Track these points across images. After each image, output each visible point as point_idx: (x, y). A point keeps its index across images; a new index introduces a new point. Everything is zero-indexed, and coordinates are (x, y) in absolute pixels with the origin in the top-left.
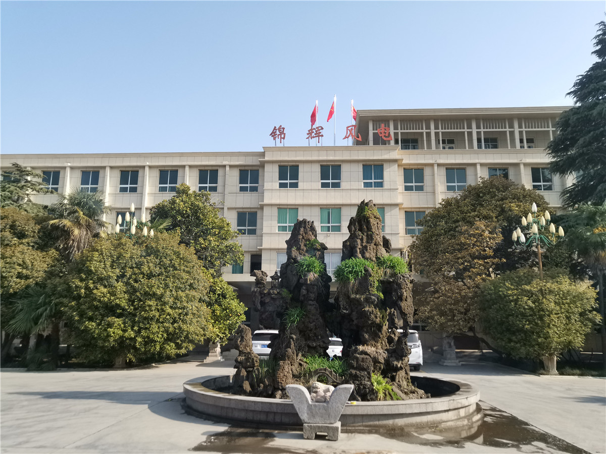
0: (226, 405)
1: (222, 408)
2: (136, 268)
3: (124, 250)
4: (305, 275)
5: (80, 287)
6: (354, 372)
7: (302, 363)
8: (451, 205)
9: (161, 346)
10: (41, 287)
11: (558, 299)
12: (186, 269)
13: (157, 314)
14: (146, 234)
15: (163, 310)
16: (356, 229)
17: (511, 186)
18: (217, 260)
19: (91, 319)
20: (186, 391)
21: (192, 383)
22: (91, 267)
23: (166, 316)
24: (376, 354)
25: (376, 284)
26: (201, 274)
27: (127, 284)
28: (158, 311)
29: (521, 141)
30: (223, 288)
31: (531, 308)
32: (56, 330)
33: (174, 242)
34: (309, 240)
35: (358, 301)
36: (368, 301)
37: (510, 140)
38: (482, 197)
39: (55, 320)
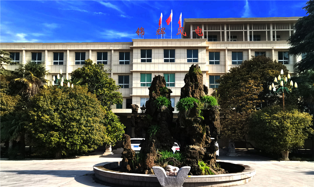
0: (118, 178)
1: (116, 179)
2: (64, 105)
3: (57, 95)
4: (160, 107)
5: (34, 115)
6: (188, 159)
7: (159, 155)
8: (235, 72)
9: (80, 147)
10: (13, 115)
11: (292, 121)
12: (92, 105)
13: (77, 130)
14: (69, 87)
15: (80, 128)
16: (188, 81)
17: (269, 61)
18: (108, 101)
19: (41, 132)
20: (95, 170)
21: (98, 166)
22: (39, 104)
23: (82, 131)
24: (200, 150)
25: (200, 112)
26: (100, 109)
27: (60, 114)
28: (78, 128)
29: (274, 37)
30: (112, 116)
31: (277, 126)
32: (23, 138)
33: (85, 91)
34: (162, 87)
35: (190, 121)
36: (196, 121)
37: (268, 36)
38: (252, 67)
39: (22, 133)
